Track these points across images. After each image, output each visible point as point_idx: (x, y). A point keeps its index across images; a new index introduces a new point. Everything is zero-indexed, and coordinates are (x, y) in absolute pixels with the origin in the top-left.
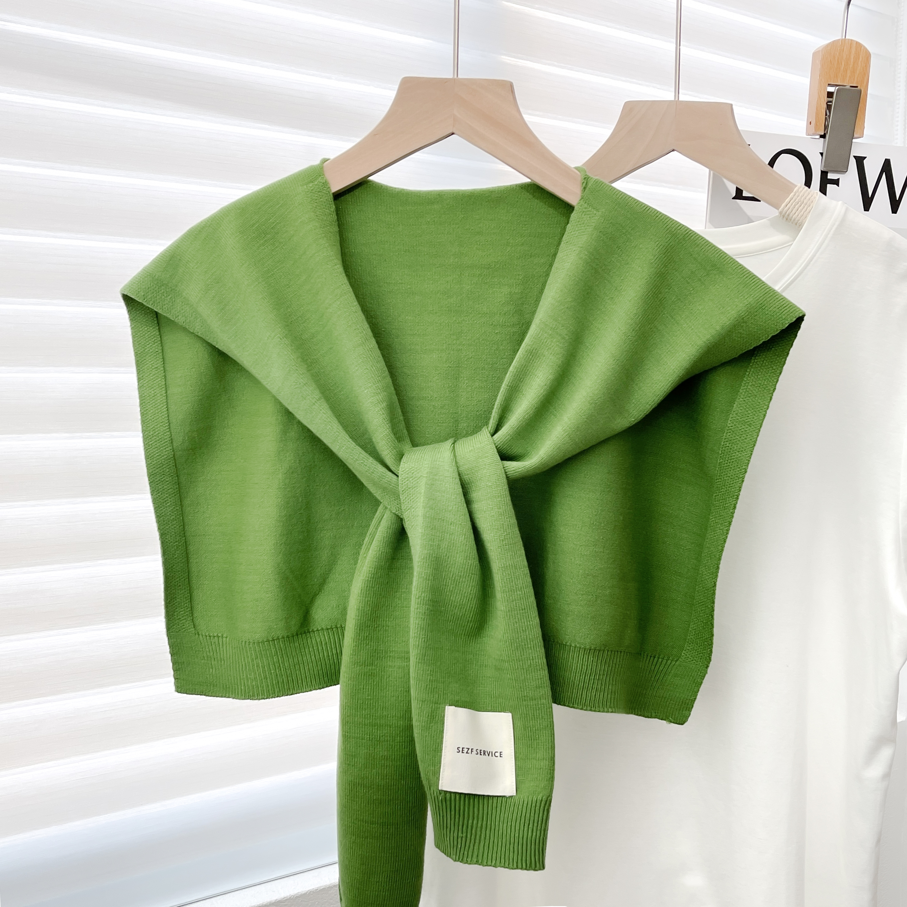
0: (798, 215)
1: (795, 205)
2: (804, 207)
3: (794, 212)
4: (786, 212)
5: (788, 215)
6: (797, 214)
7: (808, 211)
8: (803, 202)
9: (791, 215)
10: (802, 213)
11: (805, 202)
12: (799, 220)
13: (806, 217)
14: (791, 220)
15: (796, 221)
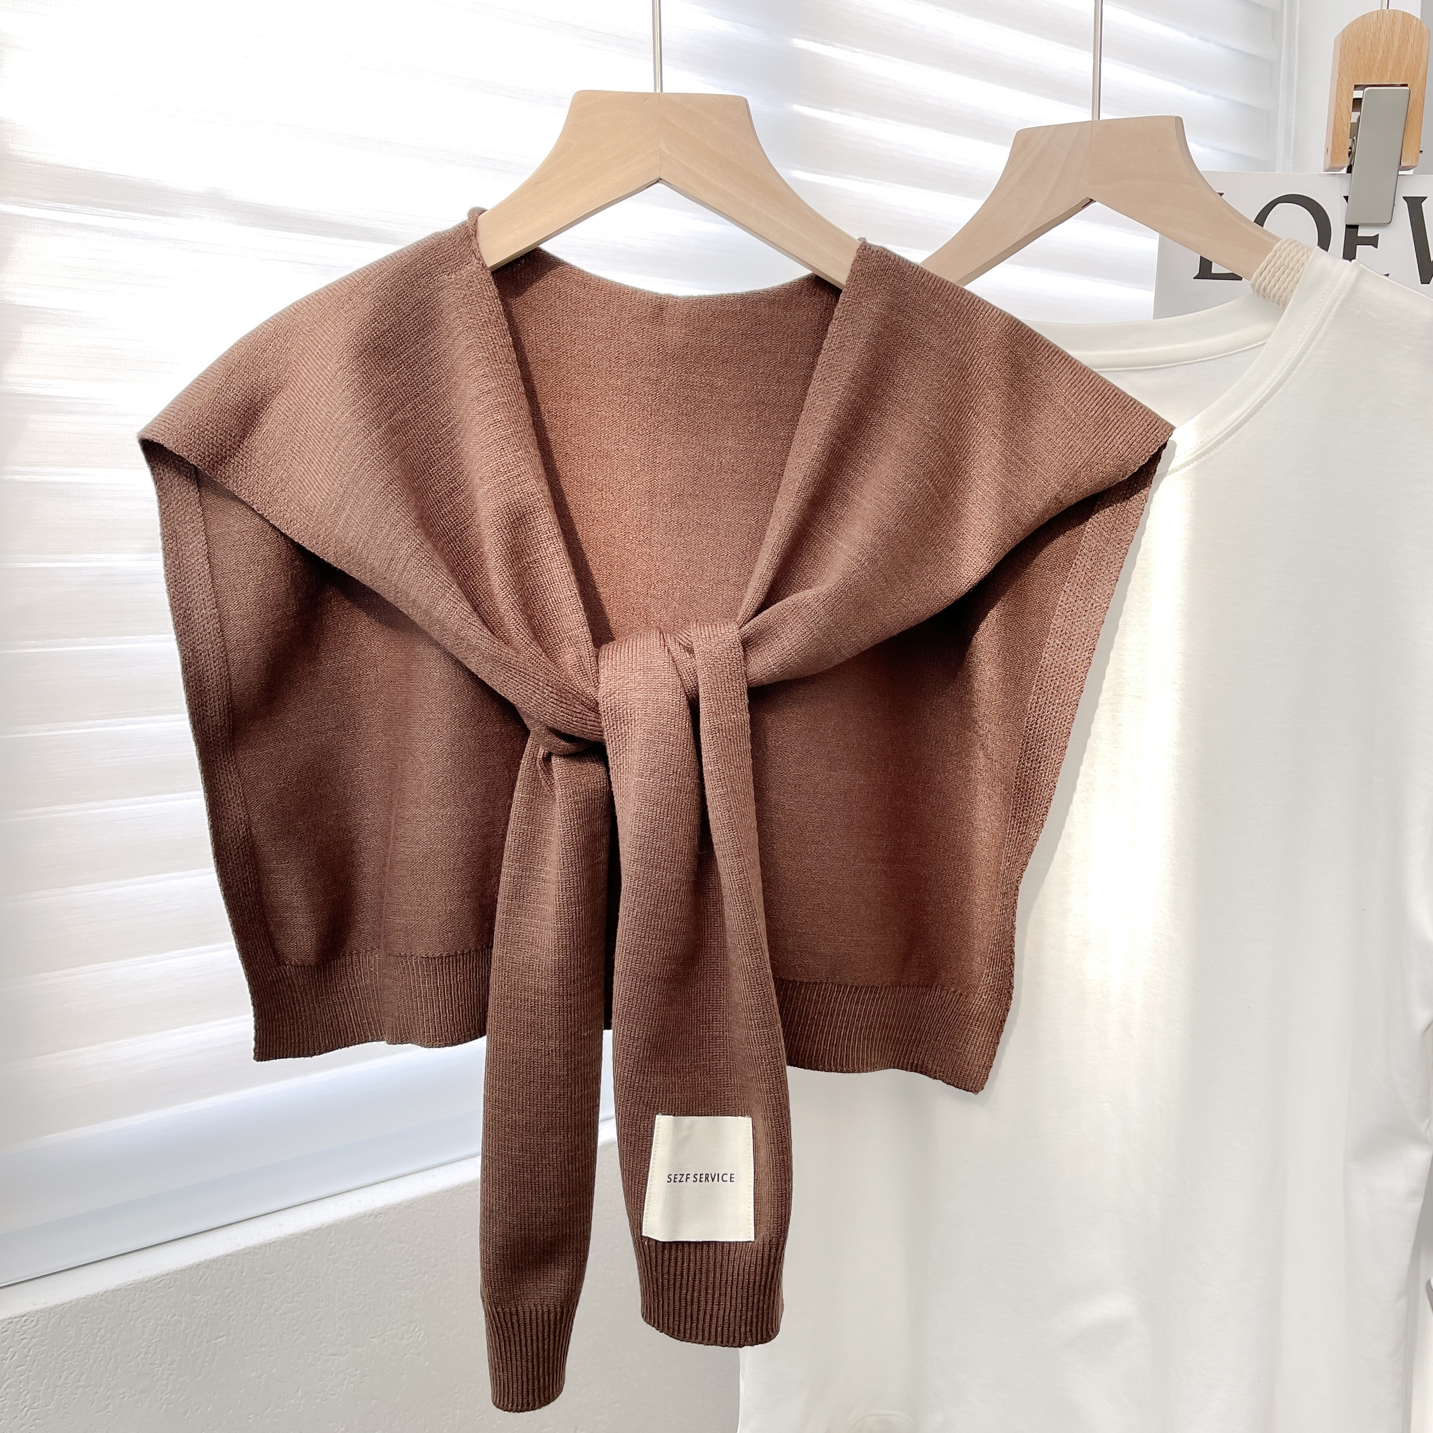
0: (1279, 289)
1: (1275, 272)
2: (1289, 275)
3: (1273, 283)
4: (1261, 285)
5: (1265, 290)
6: (1277, 287)
7: (1295, 279)
8: (1288, 266)
9: (1268, 290)
10: (1286, 284)
11: (1291, 266)
12: (1281, 296)
13: (1292, 291)
14: (1269, 297)
15: (1276, 298)
